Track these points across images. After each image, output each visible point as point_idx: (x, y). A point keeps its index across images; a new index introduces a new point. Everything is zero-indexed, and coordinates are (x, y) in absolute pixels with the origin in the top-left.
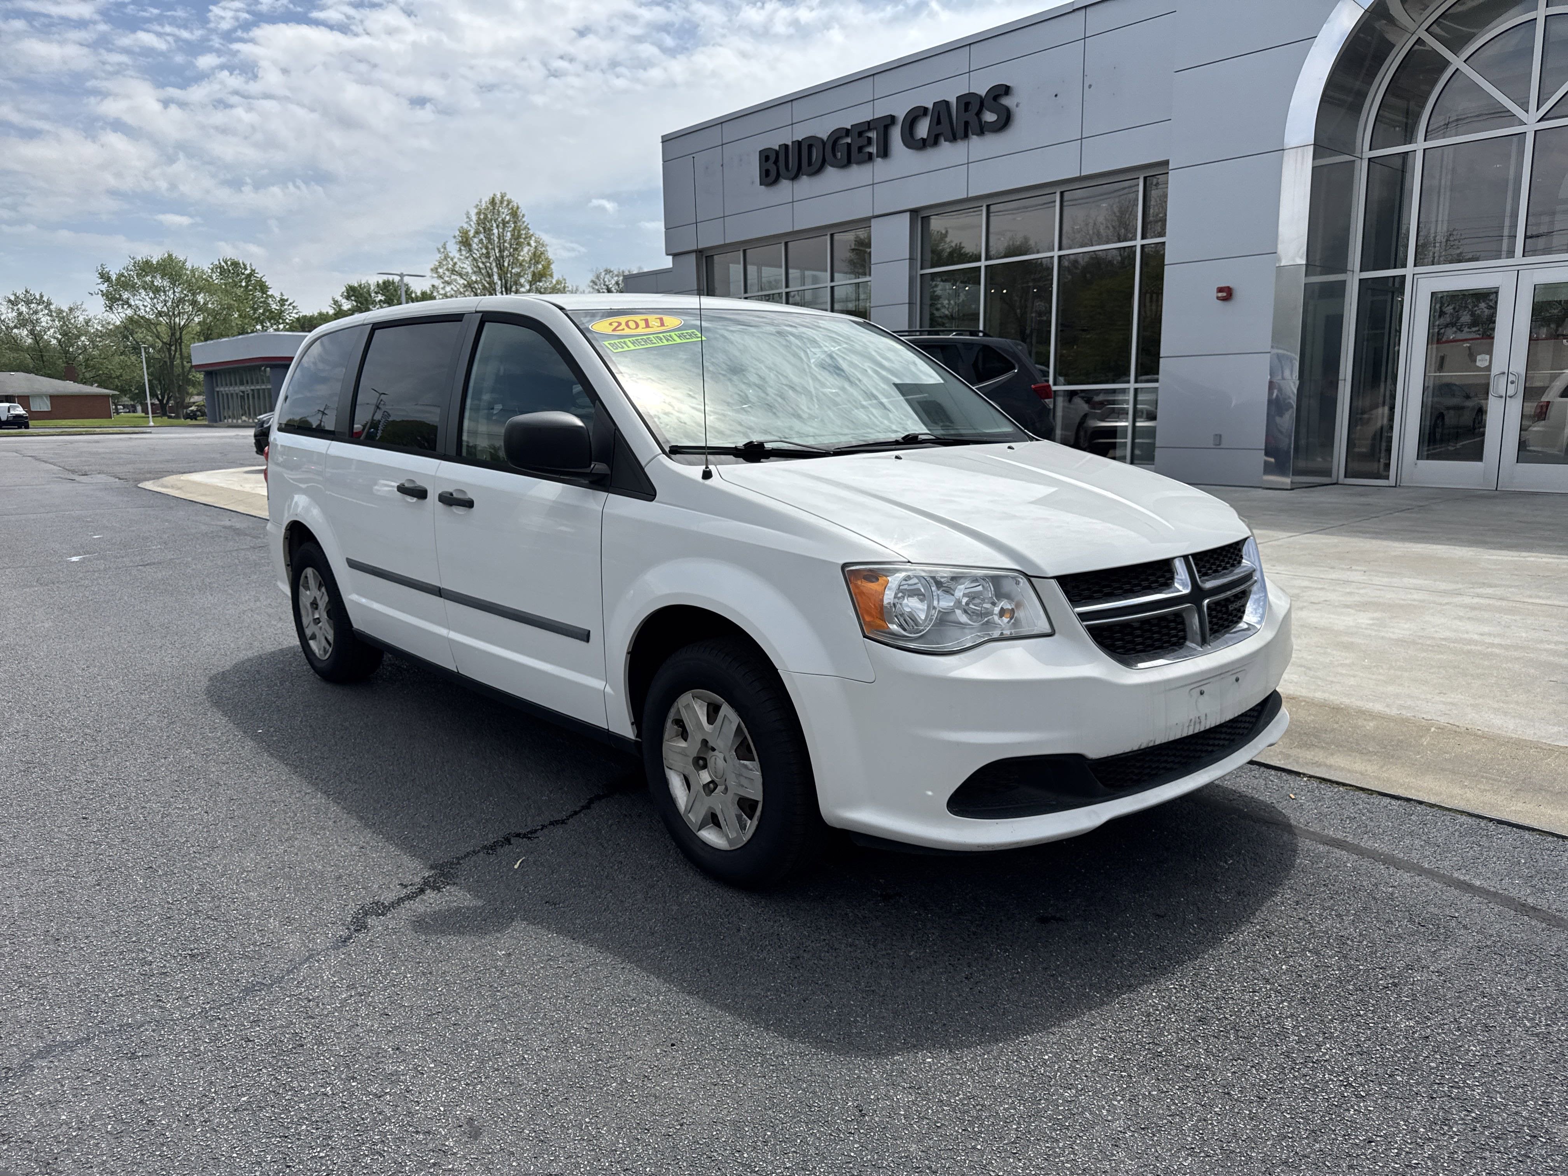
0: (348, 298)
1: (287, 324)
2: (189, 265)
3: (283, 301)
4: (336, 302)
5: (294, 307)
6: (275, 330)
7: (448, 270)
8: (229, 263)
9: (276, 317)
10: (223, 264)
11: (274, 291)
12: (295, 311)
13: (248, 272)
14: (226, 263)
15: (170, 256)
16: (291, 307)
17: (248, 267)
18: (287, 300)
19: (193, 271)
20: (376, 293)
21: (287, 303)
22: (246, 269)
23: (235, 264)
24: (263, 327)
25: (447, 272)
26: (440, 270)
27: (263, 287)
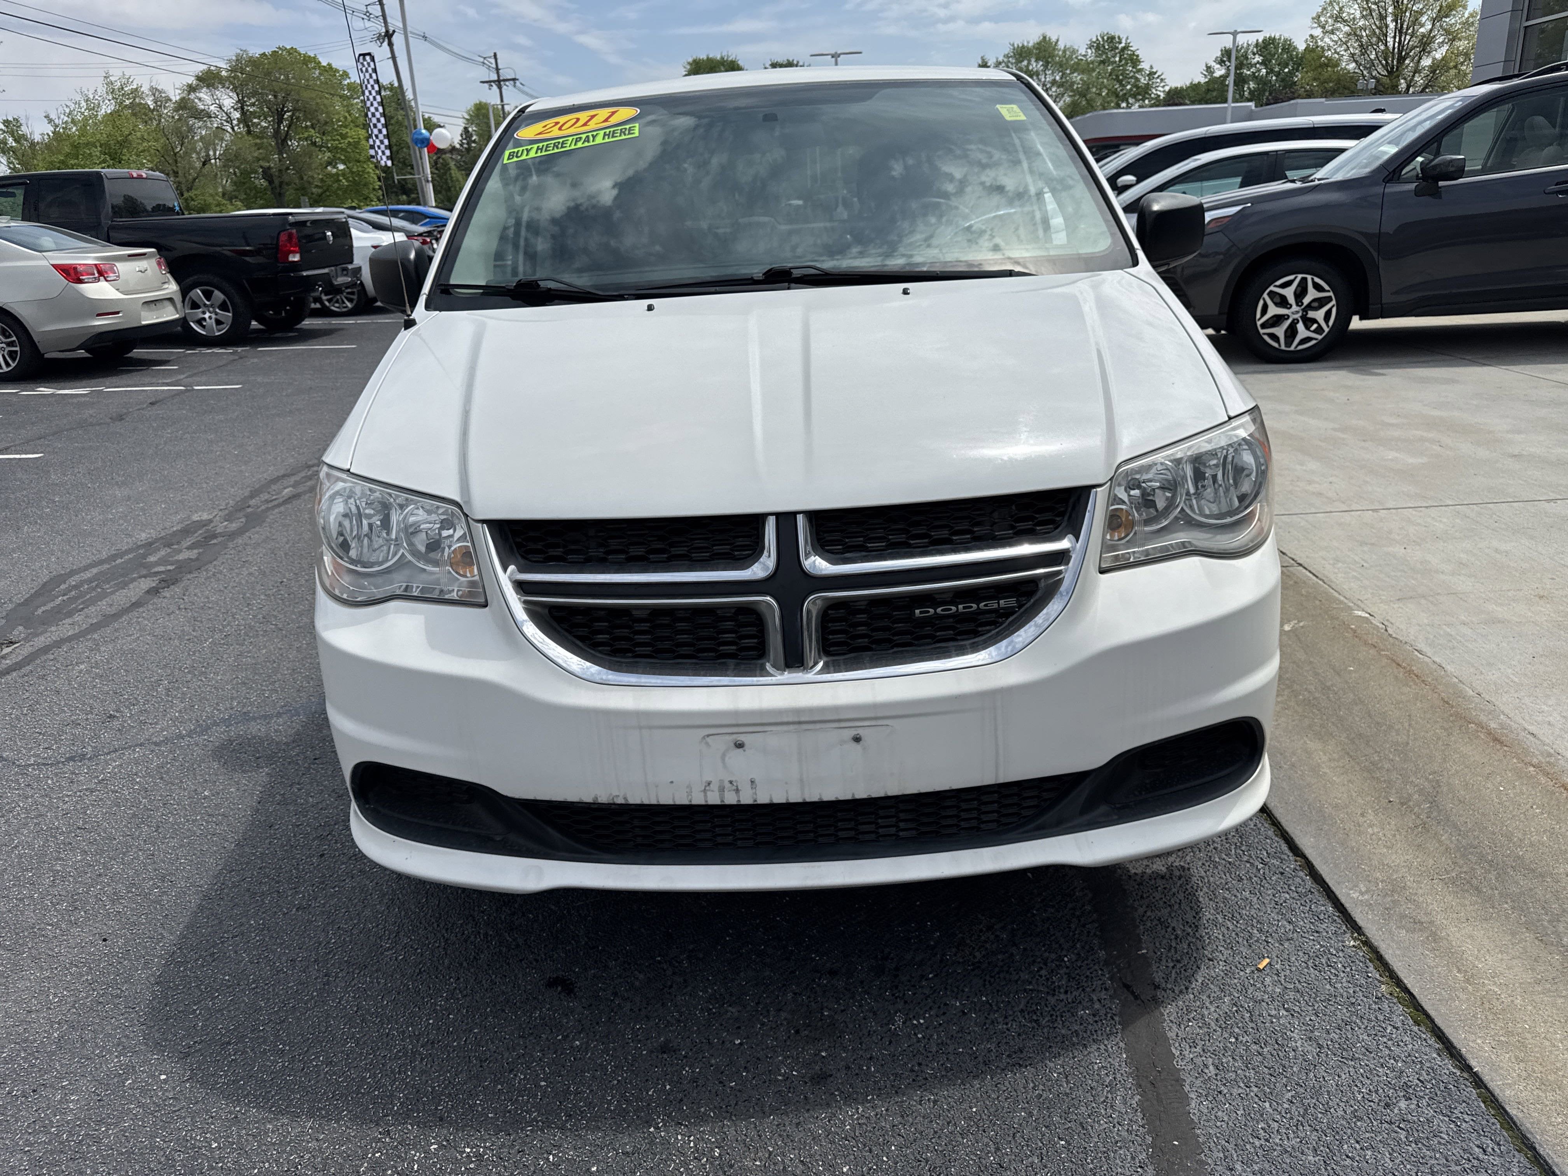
0: (1221, 62)
1: (1153, 99)
2: (1061, 46)
3: (1152, 74)
4: (1208, 68)
5: (1162, 80)
6: (1140, 107)
7: (1331, 17)
8: (1105, 38)
9: (1142, 92)
10: (1100, 39)
11: (1145, 66)
12: (1162, 84)
13: (1123, 45)
14: (1103, 38)
15: (1045, 38)
16: (1158, 80)
17: (1124, 41)
18: (1155, 73)
19: (1064, 51)
20: (1254, 54)
21: (1156, 76)
22: (1120, 43)
23: (1111, 39)
24: (1128, 103)
25: (1330, 20)
26: (1322, 19)
27: (1135, 60)
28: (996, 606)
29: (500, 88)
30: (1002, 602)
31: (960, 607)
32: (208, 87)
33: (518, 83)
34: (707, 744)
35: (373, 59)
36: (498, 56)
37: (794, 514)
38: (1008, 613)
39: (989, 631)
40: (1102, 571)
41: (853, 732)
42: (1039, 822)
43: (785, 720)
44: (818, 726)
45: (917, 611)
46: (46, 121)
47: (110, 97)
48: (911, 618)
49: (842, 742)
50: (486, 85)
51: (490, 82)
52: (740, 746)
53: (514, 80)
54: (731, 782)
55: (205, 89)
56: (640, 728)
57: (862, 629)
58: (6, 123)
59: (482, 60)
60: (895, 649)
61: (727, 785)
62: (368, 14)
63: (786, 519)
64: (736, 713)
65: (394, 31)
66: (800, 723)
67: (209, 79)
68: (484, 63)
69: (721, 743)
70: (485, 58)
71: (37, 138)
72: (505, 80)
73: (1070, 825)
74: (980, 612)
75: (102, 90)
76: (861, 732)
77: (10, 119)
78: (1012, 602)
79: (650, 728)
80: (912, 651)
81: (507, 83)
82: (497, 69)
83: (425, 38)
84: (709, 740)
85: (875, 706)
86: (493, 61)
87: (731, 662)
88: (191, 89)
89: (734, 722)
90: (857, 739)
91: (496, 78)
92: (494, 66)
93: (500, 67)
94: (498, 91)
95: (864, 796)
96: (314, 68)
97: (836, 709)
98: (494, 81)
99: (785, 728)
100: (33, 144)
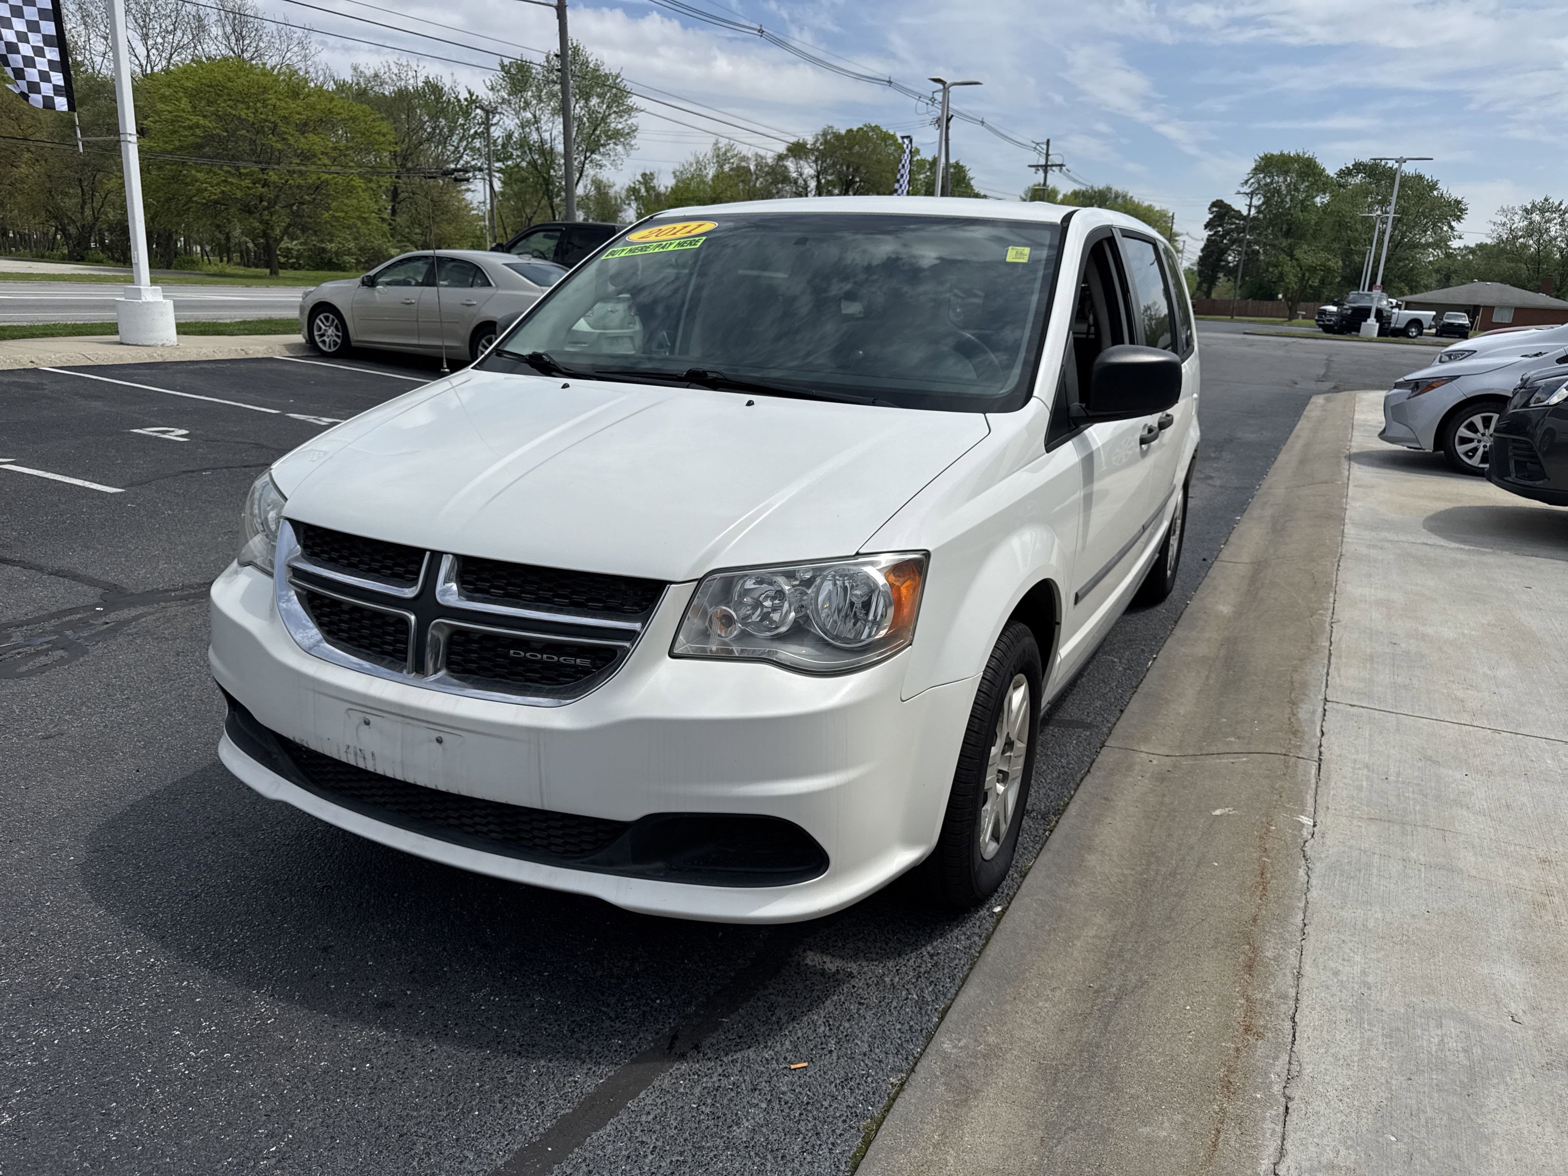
28: (573, 662)
29: (1046, 172)
30: (578, 660)
31: (545, 656)
32: (795, 157)
33: (1064, 168)
34: (349, 716)
35: (911, 142)
36: (1051, 143)
37: (442, 553)
38: (586, 671)
39: (569, 682)
40: (672, 656)
41: (437, 735)
42: (592, 857)
43: (393, 711)
44: (416, 722)
45: (512, 652)
46: (672, 176)
47: (715, 161)
48: (506, 656)
49: (430, 741)
50: (1033, 169)
51: (1038, 166)
52: (367, 723)
53: (1061, 166)
54: (360, 750)
55: (791, 159)
56: (314, 691)
57: (474, 656)
58: (644, 175)
59: (1034, 145)
60: (497, 679)
61: (359, 752)
62: (933, 100)
63: (437, 556)
64: (365, 696)
65: (952, 116)
66: (404, 716)
67: (797, 150)
68: (1035, 148)
69: (357, 718)
70: (1038, 144)
71: (662, 189)
72: (1052, 166)
73: (621, 868)
74: (559, 665)
75: (710, 154)
76: (444, 736)
77: (648, 173)
78: (586, 663)
79: (320, 693)
80: (505, 683)
81: (1054, 168)
82: (1047, 155)
83: (982, 122)
84: (350, 712)
85: (451, 717)
86: (1045, 147)
87: (389, 658)
88: (781, 158)
89: (363, 703)
90: (439, 741)
91: (1042, 162)
92: (1045, 152)
93: (1050, 152)
94: (1043, 175)
95: (444, 789)
96: (891, 145)
97: (426, 712)
98: (1041, 166)
99: (395, 717)
100: (658, 195)
